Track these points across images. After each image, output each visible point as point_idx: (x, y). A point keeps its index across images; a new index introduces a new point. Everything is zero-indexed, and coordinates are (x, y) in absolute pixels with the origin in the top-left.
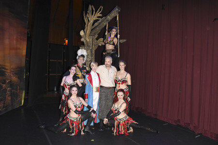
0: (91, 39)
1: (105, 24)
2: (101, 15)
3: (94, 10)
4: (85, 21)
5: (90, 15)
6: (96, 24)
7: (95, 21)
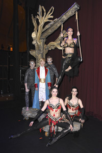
0: (42, 43)
1: (59, 25)
2: (52, 17)
3: (45, 10)
4: (34, 24)
5: (41, 16)
6: (47, 27)
7: (46, 24)
